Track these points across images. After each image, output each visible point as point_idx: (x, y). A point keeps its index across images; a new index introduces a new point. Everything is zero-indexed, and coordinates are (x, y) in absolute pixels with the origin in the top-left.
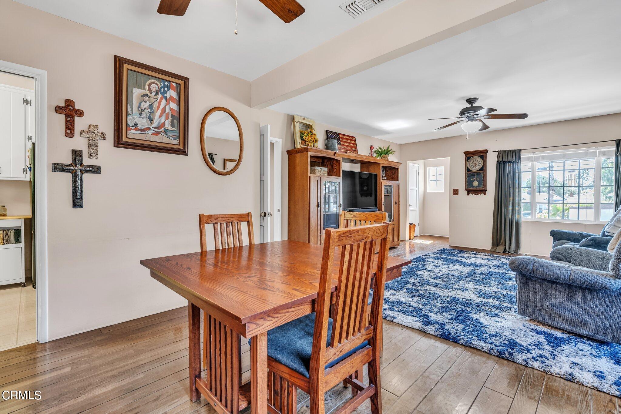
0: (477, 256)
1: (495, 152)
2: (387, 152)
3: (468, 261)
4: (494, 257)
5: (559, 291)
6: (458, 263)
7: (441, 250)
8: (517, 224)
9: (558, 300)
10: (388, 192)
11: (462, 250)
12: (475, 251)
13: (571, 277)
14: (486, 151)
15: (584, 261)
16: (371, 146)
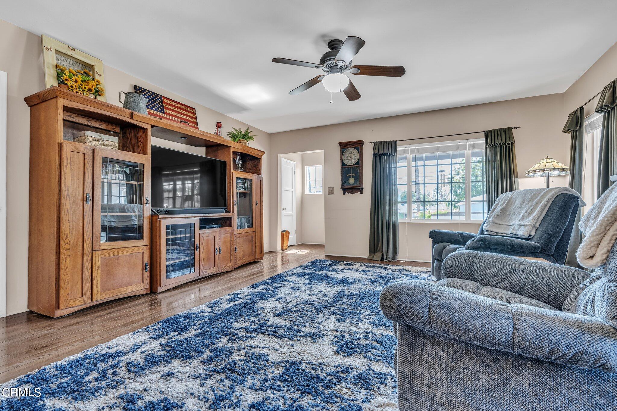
0: (351, 267)
1: (371, 143)
2: (246, 137)
3: (339, 276)
4: (370, 267)
5: (483, 362)
6: (325, 281)
7: (312, 262)
8: (394, 225)
9: (480, 384)
10: (245, 189)
11: (336, 260)
12: (350, 261)
13: (516, 338)
14: (362, 143)
15: (495, 276)
16: (218, 123)
